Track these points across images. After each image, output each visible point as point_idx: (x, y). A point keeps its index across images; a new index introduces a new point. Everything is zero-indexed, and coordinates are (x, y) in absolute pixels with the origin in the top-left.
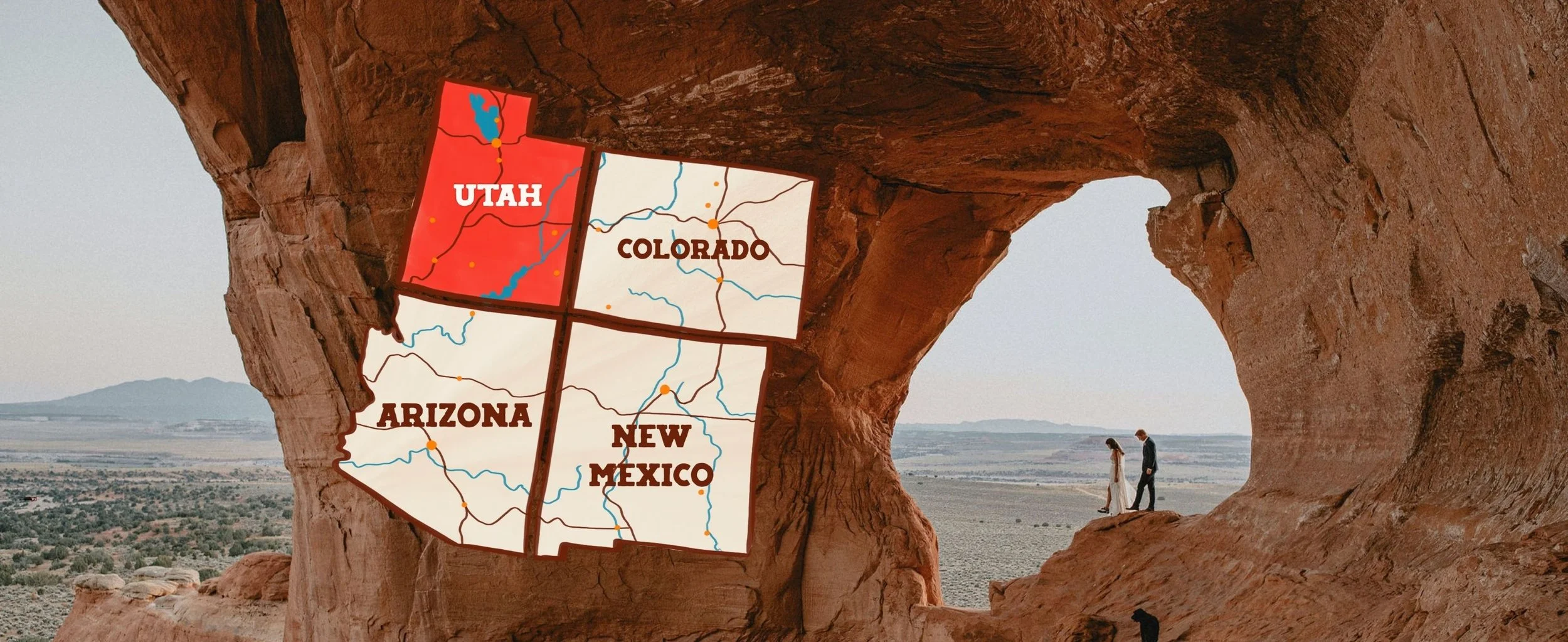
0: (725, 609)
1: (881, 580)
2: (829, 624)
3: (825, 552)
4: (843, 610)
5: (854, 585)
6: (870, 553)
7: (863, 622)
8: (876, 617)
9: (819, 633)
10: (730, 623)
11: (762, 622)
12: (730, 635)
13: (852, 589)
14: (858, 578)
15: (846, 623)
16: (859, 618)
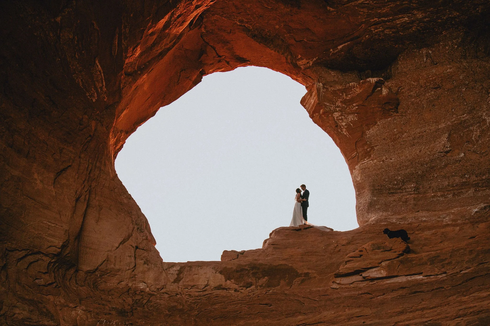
0: (48, 238)
1: (134, 245)
2: (96, 268)
3: (98, 221)
4: (107, 260)
5: (117, 245)
6: (128, 228)
7: (119, 270)
8: (131, 267)
9: (88, 272)
10: (48, 249)
11: (65, 254)
12: (44, 258)
13: (115, 248)
14: (120, 242)
15: (107, 270)
16: (117, 267)
